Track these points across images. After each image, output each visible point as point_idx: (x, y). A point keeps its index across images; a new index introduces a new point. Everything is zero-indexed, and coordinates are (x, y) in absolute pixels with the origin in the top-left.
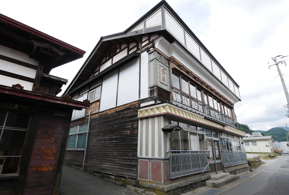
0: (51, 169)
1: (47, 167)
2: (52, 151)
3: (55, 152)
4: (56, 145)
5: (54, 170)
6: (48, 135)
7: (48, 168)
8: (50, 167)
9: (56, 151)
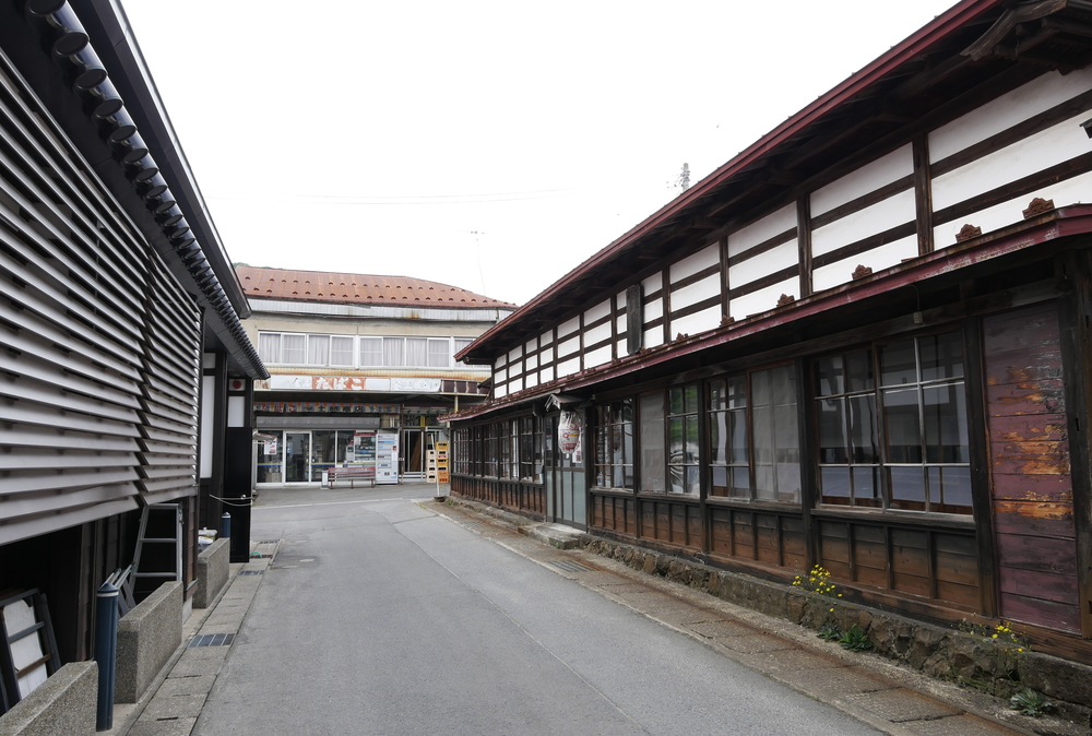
0: (1060, 512)
1: (1043, 504)
2: (1045, 443)
3: (1056, 450)
4: (1053, 422)
5: (1067, 517)
6: (1019, 388)
7: (1047, 509)
8: (1053, 506)
9: (1059, 446)
